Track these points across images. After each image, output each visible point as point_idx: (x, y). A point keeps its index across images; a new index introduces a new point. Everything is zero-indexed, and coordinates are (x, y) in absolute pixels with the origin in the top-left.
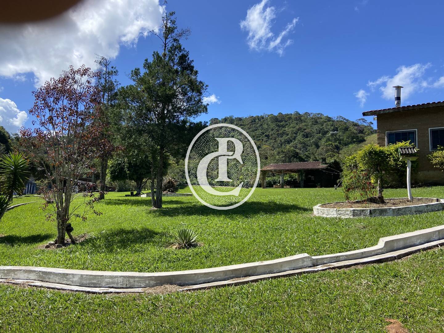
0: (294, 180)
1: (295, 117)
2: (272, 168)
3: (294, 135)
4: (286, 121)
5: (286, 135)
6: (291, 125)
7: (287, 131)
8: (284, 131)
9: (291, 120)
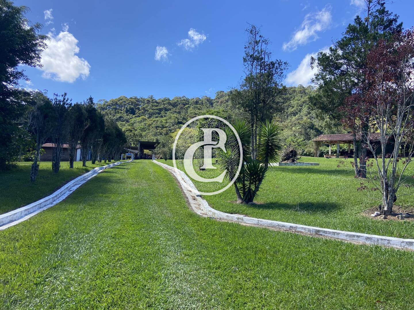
0: (342, 150)
1: (300, 90)
2: (326, 139)
3: (300, 107)
4: (290, 94)
5: (291, 107)
6: (296, 98)
7: (292, 103)
8: (290, 103)
9: (295, 93)
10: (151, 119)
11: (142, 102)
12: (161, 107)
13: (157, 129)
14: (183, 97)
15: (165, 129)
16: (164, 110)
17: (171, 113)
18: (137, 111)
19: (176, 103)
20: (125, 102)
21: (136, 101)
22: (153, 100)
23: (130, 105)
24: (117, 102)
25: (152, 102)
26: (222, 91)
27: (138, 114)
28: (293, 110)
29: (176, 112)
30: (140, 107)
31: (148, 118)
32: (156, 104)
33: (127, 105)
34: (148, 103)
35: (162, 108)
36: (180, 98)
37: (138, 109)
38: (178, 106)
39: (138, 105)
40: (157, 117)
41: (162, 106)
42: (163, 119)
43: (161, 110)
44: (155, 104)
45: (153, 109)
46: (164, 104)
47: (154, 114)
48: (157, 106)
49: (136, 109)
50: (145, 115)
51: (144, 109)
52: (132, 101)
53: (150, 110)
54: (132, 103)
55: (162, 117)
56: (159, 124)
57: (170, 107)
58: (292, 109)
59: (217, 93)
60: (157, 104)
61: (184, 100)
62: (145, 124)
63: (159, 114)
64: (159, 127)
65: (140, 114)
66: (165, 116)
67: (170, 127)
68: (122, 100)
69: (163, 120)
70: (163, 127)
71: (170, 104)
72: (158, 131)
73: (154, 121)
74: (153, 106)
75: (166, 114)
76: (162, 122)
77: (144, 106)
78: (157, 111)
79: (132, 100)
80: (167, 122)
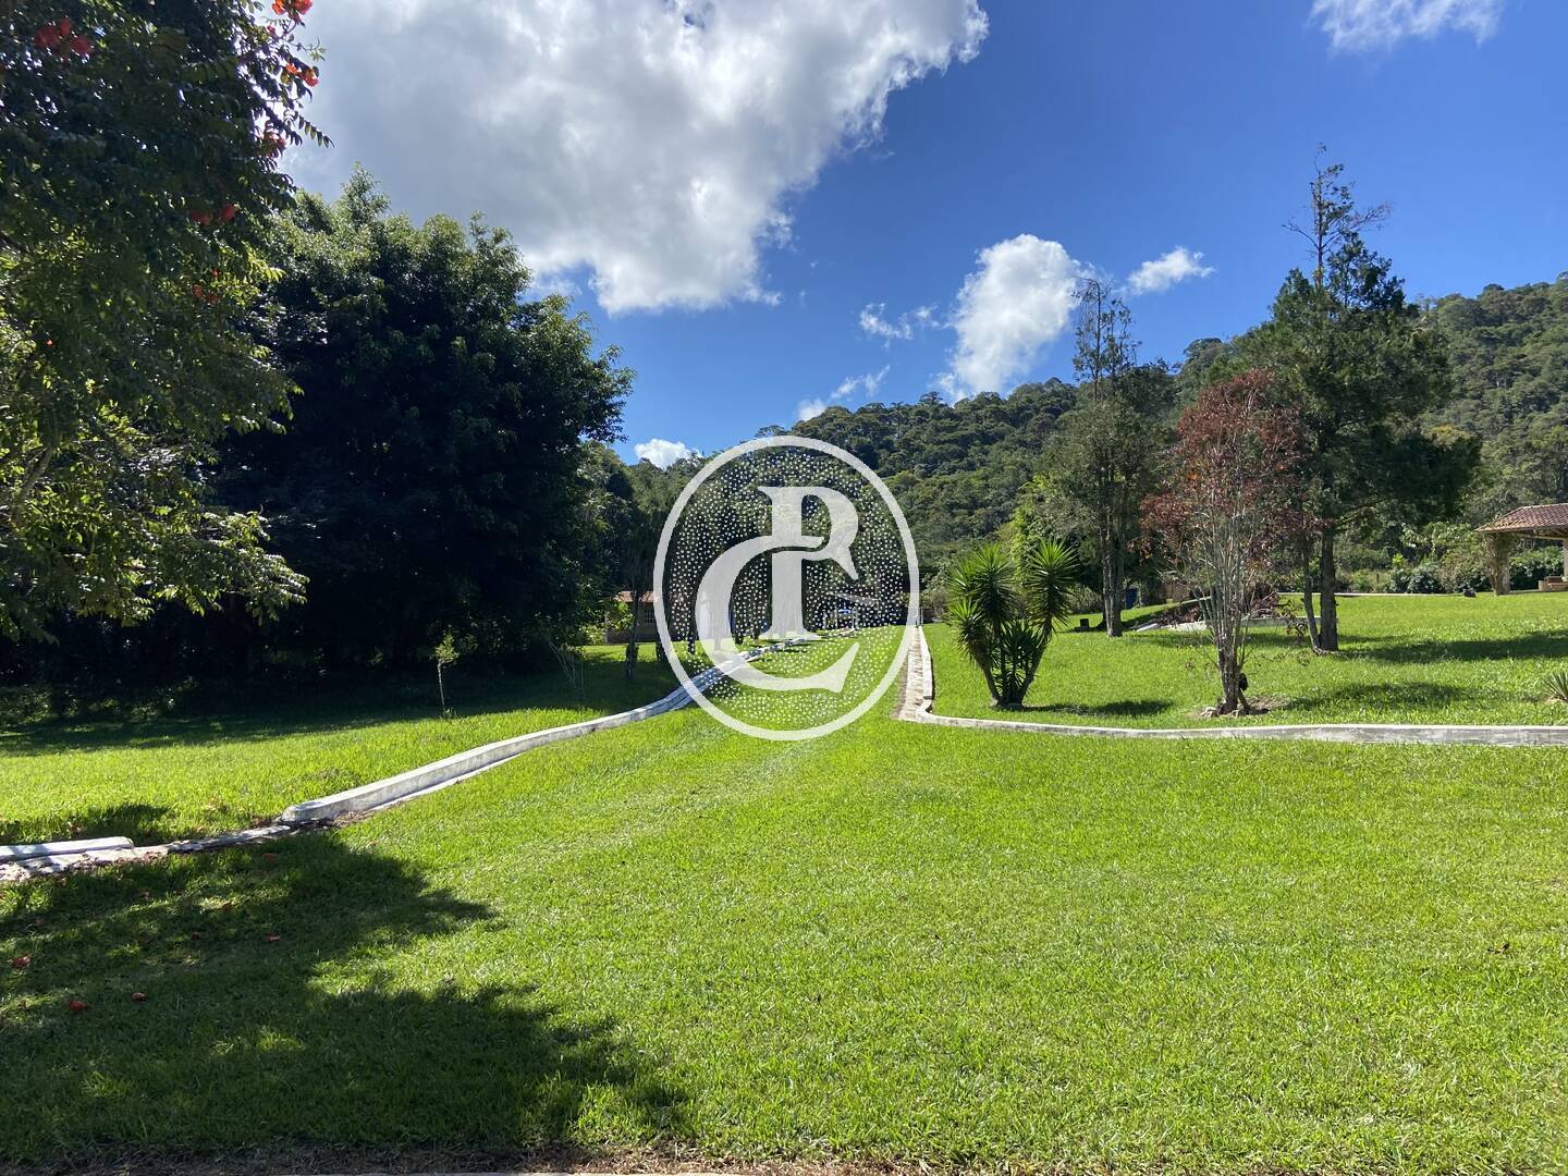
1: (1565, 295)
4: (1522, 319)
5: (1528, 375)
6: (1549, 333)
7: (1530, 357)
8: (1519, 357)
9: (1546, 311)
10: (933, 478)
11: (900, 420)
12: (964, 433)
13: (954, 515)
14: (1050, 384)
15: (981, 511)
16: (977, 442)
17: (1007, 449)
18: (883, 454)
19: (1021, 409)
20: (841, 426)
21: (880, 419)
22: (937, 410)
23: (859, 434)
24: (817, 431)
25: (933, 417)
26: (1210, 341)
27: (887, 465)
28: (1532, 385)
29: (1022, 443)
30: (894, 438)
31: (924, 476)
32: (948, 420)
33: (851, 436)
34: (920, 421)
35: (972, 435)
36: (1040, 388)
37: (889, 446)
38: (1032, 421)
39: (885, 432)
40: (952, 471)
41: (972, 428)
42: (975, 473)
43: (966, 441)
44: (947, 422)
45: (939, 443)
46: (978, 419)
47: (943, 458)
48: (951, 429)
49: (881, 447)
50: (913, 465)
51: (906, 443)
52: (866, 421)
53: (928, 448)
54: (866, 426)
55: (971, 467)
56: (959, 495)
57: (1003, 426)
58: (1529, 380)
59: (1192, 347)
60: (954, 423)
61: (1055, 394)
62: (910, 498)
63: (961, 456)
64: (959, 506)
65: (893, 463)
66: (983, 463)
67: (1000, 504)
68: (831, 420)
69: (973, 480)
70: (974, 504)
71: (999, 415)
72: (957, 520)
73: (941, 487)
74: (938, 430)
75: (986, 453)
76: (968, 486)
77: (908, 435)
78: (955, 447)
79: (866, 418)
80: (987, 486)
